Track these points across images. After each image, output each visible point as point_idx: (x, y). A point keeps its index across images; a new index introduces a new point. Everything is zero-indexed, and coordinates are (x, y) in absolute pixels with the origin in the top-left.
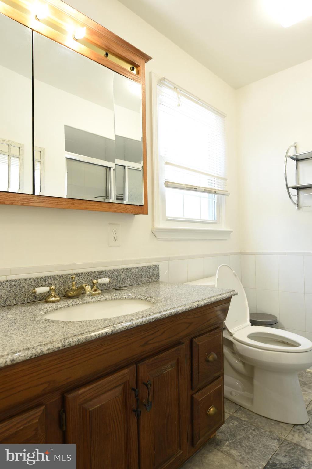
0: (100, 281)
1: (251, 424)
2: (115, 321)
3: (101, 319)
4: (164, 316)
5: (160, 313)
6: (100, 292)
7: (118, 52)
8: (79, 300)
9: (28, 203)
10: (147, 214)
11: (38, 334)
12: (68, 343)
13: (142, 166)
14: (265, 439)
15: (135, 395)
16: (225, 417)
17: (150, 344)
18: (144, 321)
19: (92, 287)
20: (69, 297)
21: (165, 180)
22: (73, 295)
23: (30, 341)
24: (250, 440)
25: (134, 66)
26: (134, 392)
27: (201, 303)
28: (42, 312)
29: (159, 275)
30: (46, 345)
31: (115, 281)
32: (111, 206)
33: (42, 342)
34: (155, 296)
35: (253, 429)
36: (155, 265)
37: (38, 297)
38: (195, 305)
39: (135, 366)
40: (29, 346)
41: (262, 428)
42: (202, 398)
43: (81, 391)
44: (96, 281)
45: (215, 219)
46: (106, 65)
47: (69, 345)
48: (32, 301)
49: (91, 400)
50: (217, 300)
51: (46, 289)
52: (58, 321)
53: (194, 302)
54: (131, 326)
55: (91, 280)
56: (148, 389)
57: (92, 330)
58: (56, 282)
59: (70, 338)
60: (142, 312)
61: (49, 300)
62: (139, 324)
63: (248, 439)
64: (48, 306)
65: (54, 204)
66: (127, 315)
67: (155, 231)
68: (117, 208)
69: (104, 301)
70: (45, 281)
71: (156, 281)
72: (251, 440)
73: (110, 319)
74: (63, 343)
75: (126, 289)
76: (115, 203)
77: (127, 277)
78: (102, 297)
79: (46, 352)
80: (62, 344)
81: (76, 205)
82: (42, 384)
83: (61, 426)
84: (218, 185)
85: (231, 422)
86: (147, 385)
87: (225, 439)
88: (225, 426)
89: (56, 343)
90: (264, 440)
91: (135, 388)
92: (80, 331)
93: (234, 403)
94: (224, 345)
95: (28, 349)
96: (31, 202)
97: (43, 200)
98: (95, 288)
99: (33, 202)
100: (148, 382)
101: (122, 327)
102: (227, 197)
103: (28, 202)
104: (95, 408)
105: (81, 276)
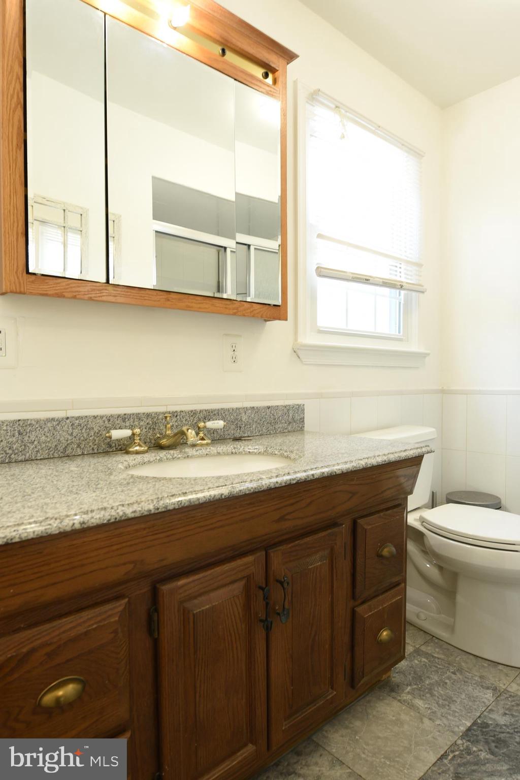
0: (210, 424)
1: (449, 664)
2: (233, 479)
3: (213, 476)
4: (312, 477)
5: (305, 471)
6: (209, 441)
7: (242, 48)
8: (177, 452)
9: (99, 297)
10: (286, 320)
11: (118, 492)
12: (164, 506)
13: (279, 245)
14: (473, 688)
15: (264, 597)
16: (406, 651)
17: (289, 520)
18: (279, 482)
19: (197, 434)
20: (161, 447)
21: (317, 264)
22: (167, 444)
23: (107, 499)
24: (446, 687)
25: (269, 70)
26: (261, 591)
27: (373, 461)
28: (120, 466)
29: (303, 421)
30: (130, 505)
31: (233, 427)
32: (227, 304)
33: (125, 502)
34: (298, 450)
35: (451, 671)
36: (298, 405)
37: (113, 445)
38: (362, 463)
39: (264, 553)
40: (105, 505)
41: (469, 671)
42: (370, 614)
43: (181, 582)
44: (203, 424)
45: (399, 332)
46: (221, 70)
47: (164, 507)
48: (105, 451)
49: (195, 598)
50: (398, 459)
51: (126, 433)
52: (147, 477)
53: (361, 460)
54: (259, 488)
55: (196, 423)
56: (284, 589)
57: (199, 489)
58: (142, 423)
59: (166, 498)
60: (277, 469)
61: (131, 450)
62: (272, 486)
63: (443, 685)
64: (130, 459)
65: (139, 299)
66: (253, 473)
67: (298, 349)
68: (237, 309)
69: (215, 456)
70: (124, 421)
71: (300, 430)
72: (448, 688)
73: (227, 476)
74: (156, 505)
75: (251, 440)
76: (234, 300)
77: (251, 421)
78: (213, 450)
79: (131, 515)
80: (154, 505)
81: (172, 302)
82: (125, 564)
83: (150, 631)
84: (407, 275)
85: (417, 659)
86: (282, 583)
87: (405, 683)
88: (406, 664)
89: (146, 504)
90: (470, 688)
91: (264, 586)
92: (181, 490)
93: (422, 630)
94: (408, 539)
95: (105, 509)
96: (104, 294)
97: (122, 293)
98: (201, 435)
99: (107, 294)
100: (284, 578)
101: (245, 487)
102: (421, 295)
103: (99, 295)
104: (203, 610)
105: (180, 415)
